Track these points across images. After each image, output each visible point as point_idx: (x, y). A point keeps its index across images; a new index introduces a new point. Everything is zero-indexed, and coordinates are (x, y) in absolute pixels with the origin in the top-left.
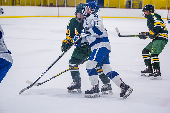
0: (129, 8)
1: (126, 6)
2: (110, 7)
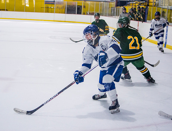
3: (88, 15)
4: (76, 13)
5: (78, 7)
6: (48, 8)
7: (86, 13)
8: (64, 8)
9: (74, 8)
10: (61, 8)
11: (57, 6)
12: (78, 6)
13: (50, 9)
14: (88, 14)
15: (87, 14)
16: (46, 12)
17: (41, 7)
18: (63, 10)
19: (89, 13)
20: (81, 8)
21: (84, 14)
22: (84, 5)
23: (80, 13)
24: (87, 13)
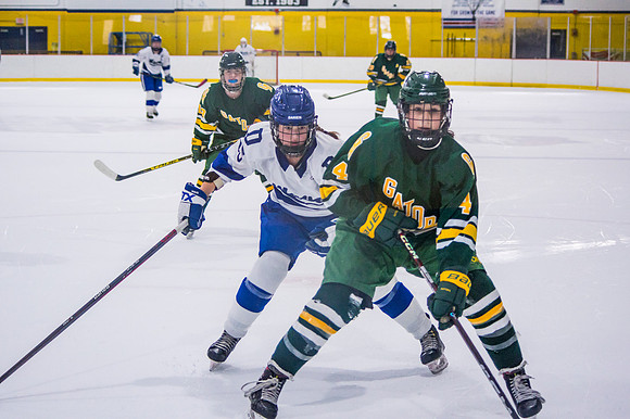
0: (119, 52)
1: (110, 46)
2: (63, 53)
3: (588, 59)
4: (548, 56)
5: (554, 34)
6: (454, 40)
7: (580, 55)
8: (508, 40)
9: (540, 39)
10: (498, 40)
11: (484, 32)
12: (552, 31)
13: (460, 45)
14: (589, 55)
15: (585, 58)
16: (448, 57)
17: (432, 41)
18: (504, 45)
19: (592, 54)
20: (565, 37)
21: (575, 57)
22: (573, 27)
23: (562, 56)
24: (586, 53)
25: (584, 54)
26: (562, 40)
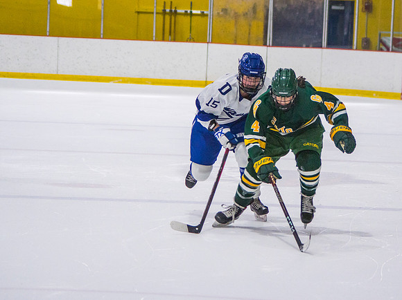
3: (388, 50)
4: (324, 43)
5: (334, 7)
6: (174, 13)
7: (375, 41)
8: (261, 15)
9: (312, 16)
10: (245, 14)
11: (221, 2)
12: (332, 3)
13: (184, 22)
14: (390, 44)
15: (383, 47)
16: (163, 40)
17: (138, 13)
18: (254, 23)
19: (396, 41)
20: (352, 13)
21: (366, 45)
23: (346, 44)
24: (384, 39)
25: (381, 41)
26: (347, 16)
